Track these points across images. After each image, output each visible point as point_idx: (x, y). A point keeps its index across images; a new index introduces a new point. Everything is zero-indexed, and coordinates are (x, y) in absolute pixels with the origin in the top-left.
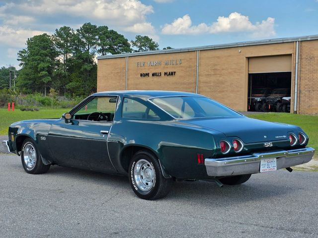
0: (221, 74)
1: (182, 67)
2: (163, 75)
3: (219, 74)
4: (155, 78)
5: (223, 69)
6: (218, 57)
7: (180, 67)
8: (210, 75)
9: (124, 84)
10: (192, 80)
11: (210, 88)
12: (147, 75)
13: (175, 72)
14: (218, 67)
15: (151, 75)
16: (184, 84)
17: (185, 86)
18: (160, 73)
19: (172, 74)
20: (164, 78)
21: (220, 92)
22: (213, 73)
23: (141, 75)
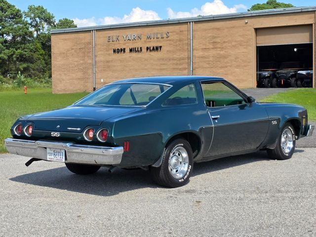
0: (223, 48)
1: (170, 40)
2: (144, 50)
3: (220, 48)
4: (134, 54)
5: (224, 42)
6: (218, 29)
7: (167, 40)
8: (208, 49)
9: (90, 61)
10: (185, 54)
11: (209, 64)
12: (124, 50)
13: (161, 47)
14: (218, 40)
15: (127, 50)
16: (173, 59)
17: (175, 62)
18: (141, 48)
19: (157, 49)
20: (145, 55)
21: (222, 67)
22: (211, 46)
23: (114, 51)
